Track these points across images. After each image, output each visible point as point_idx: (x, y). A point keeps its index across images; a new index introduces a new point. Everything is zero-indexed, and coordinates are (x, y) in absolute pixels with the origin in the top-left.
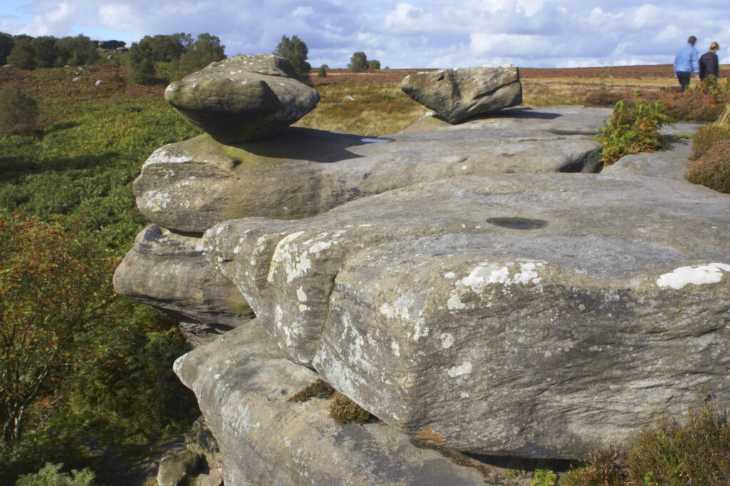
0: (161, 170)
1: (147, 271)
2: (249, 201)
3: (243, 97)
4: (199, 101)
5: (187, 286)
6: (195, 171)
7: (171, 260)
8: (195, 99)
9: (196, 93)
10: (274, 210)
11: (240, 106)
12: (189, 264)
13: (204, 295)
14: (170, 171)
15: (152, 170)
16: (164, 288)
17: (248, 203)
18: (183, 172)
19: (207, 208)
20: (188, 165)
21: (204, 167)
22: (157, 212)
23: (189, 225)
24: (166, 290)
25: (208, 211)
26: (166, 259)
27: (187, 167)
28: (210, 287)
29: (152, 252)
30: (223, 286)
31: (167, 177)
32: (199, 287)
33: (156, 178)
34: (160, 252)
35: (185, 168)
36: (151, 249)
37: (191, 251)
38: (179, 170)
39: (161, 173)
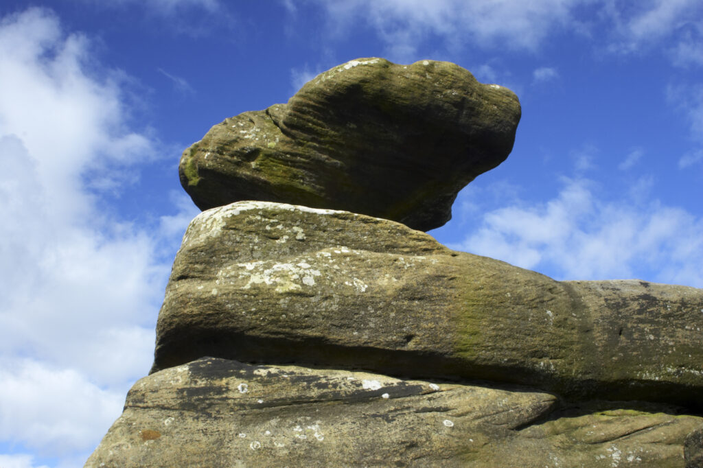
0: (272, 225)
1: (220, 442)
2: (493, 288)
3: (496, 107)
4: (427, 92)
6: (352, 235)
8: (420, 86)
9: (428, 77)
10: (534, 311)
11: (487, 122)
12: (349, 420)
14: (295, 229)
15: (250, 223)
17: (493, 292)
18: (325, 235)
19: (410, 294)
20: (341, 221)
21: (375, 230)
22: (290, 294)
23: (359, 329)
25: (412, 299)
26: (270, 416)
27: (337, 224)
28: (420, 460)
29: (230, 401)
30: (450, 457)
31: (283, 241)
32: (396, 459)
33: (256, 240)
34: (260, 398)
35: (333, 227)
36: (224, 396)
37: (353, 389)
38: (316, 229)
39: (270, 232)
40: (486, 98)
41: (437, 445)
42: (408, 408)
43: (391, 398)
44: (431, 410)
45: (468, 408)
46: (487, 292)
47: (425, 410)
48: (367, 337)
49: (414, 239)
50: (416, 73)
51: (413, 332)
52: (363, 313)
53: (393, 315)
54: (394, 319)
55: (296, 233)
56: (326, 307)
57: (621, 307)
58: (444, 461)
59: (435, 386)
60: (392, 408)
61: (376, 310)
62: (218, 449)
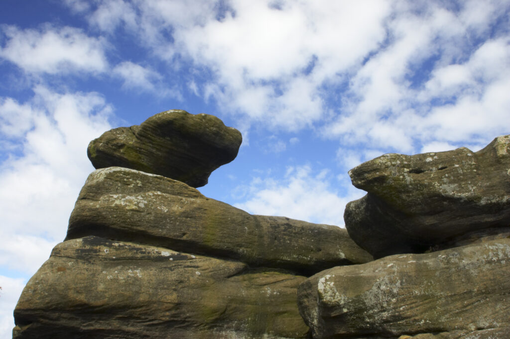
0: (128, 179)
1: (94, 275)
2: (223, 215)
4: (203, 128)
5: (156, 289)
6: (163, 187)
7: (124, 266)
8: (200, 124)
9: (204, 120)
10: (240, 227)
11: (227, 143)
12: (154, 269)
13: (178, 296)
14: (138, 181)
15: (117, 177)
16: (126, 290)
17: (223, 217)
18: (151, 185)
19: (186, 215)
20: (159, 180)
21: (173, 185)
22: (132, 210)
23: (162, 229)
24: (127, 293)
25: (187, 217)
26: (118, 264)
27: (157, 181)
28: (184, 289)
29: (100, 256)
30: (197, 288)
31: (132, 186)
32: (173, 288)
33: (119, 185)
34: (114, 256)
35: (155, 182)
36: (98, 254)
37: (157, 255)
38: (147, 182)
39: (126, 182)
40: (228, 133)
41: (192, 282)
42: (181, 265)
43: (174, 260)
44: (191, 267)
45: (207, 267)
46: (220, 217)
47: (188, 267)
48: (165, 232)
49: (190, 191)
50: (199, 118)
51: (186, 232)
52: (164, 221)
53: (178, 223)
54: (178, 225)
55: (138, 183)
56: (148, 218)
57: (277, 228)
58: (194, 290)
59: (193, 256)
60: (174, 265)
61: (171, 221)
62: (93, 278)
